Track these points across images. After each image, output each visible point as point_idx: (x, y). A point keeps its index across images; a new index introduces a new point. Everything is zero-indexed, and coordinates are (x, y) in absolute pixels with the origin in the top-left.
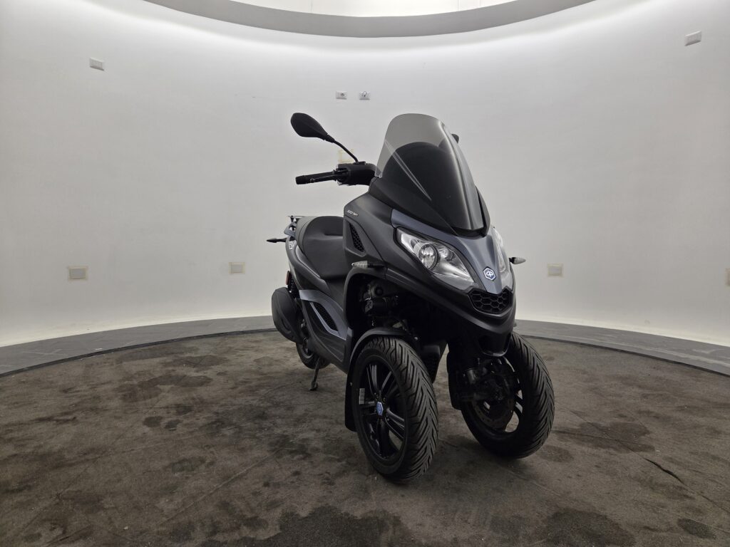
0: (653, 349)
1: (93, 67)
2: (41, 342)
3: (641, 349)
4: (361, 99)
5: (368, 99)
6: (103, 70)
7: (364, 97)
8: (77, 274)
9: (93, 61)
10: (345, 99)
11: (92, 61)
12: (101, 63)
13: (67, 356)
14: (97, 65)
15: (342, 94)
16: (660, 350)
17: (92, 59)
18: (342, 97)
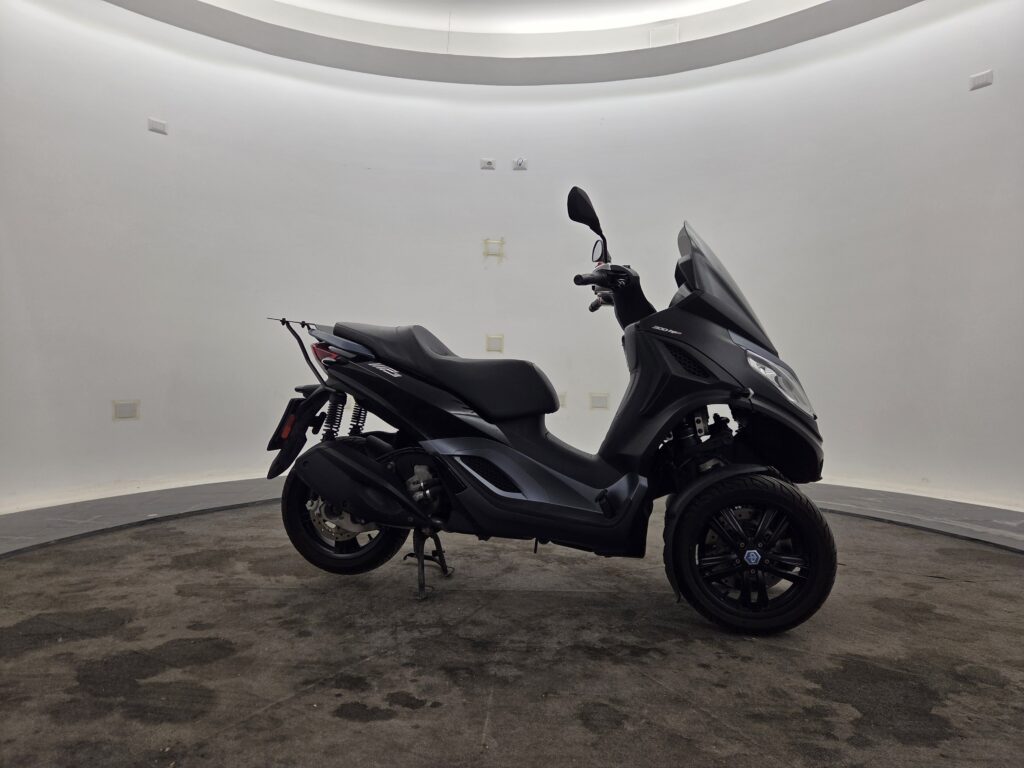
0: (935, 519)
1: (153, 130)
2: (74, 506)
3: (918, 520)
4: (515, 169)
5: (525, 169)
6: (165, 134)
7: (520, 167)
8: (126, 412)
10: (493, 169)
11: (151, 122)
12: (164, 125)
13: (108, 525)
14: (158, 128)
15: (490, 163)
16: (946, 521)
17: (152, 119)
18: (489, 165)
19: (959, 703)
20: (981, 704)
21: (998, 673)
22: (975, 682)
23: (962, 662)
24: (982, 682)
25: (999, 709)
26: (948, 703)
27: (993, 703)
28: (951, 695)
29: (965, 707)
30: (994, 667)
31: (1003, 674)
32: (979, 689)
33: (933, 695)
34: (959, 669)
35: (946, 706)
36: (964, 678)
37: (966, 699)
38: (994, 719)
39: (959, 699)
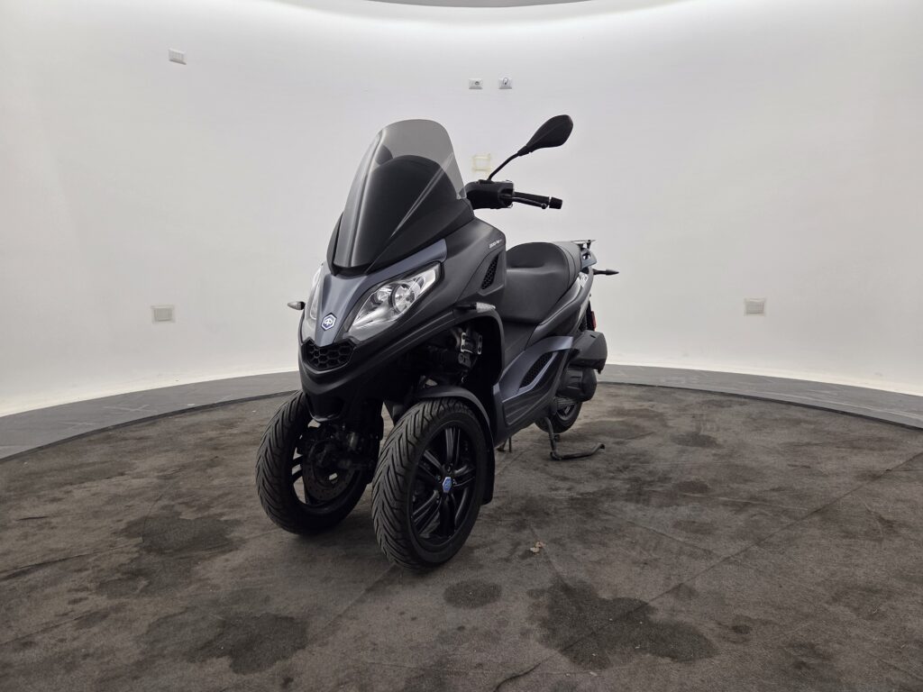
1: (172, 60)
2: (125, 396)
4: (501, 88)
5: (510, 88)
6: (184, 64)
7: (505, 85)
9: (173, 52)
10: (480, 88)
11: (171, 53)
12: (182, 55)
13: (155, 413)
14: (178, 58)
15: (477, 83)
17: (172, 50)
18: (476, 85)
19: (128, 553)
20: (113, 560)
21: (109, 597)
22: (125, 577)
23: (145, 591)
24: (119, 579)
25: (98, 563)
26: (135, 549)
27: (104, 566)
28: (136, 555)
29: (122, 552)
30: (116, 602)
31: (105, 597)
32: (118, 571)
33: (149, 550)
34: (144, 582)
35: (136, 546)
36: (135, 574)
37: (124, 559)
38: (99, 555)
39: (130, 556)
